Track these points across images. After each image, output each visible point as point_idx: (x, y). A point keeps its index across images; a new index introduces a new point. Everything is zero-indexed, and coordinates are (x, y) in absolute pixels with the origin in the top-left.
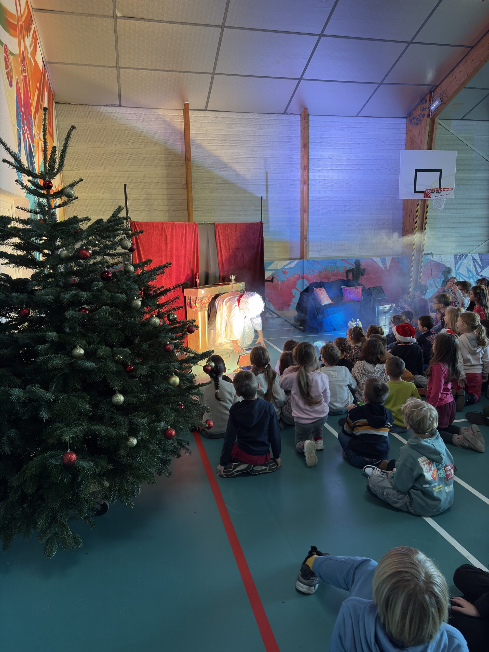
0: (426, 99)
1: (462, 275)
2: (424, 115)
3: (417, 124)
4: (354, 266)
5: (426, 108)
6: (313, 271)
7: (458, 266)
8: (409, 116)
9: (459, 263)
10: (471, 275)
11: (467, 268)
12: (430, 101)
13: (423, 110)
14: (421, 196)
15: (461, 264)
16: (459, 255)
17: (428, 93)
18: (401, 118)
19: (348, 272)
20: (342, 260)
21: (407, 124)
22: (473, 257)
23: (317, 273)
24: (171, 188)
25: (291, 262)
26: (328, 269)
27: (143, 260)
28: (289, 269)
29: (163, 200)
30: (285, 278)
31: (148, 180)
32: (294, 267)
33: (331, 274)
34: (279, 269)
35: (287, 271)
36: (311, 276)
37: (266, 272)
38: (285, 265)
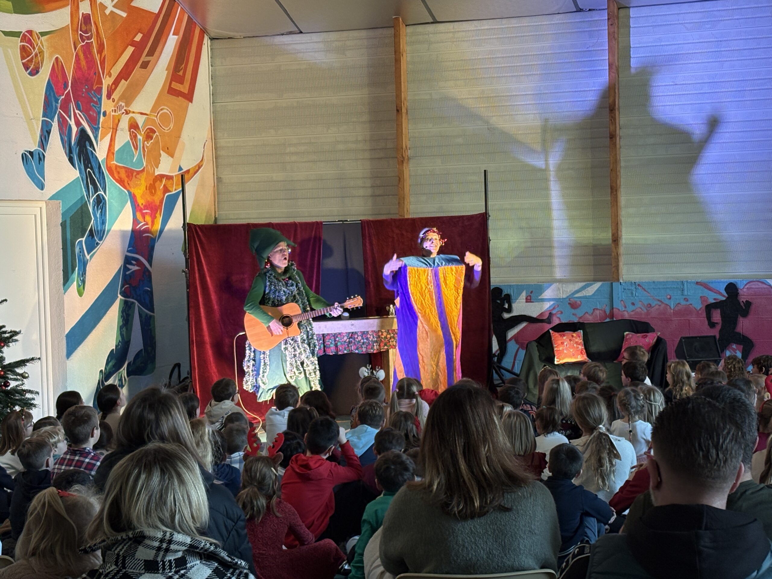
4: (724, 296)
6: (633, 304)
19: (709, 308)
20: (697, 283)
23: (643, 308)
24: (377, 158)
25: (586, 285)
26: (667, 302)
27: (208, 279)
28: (583, 300)
29: (364, 178)
30: (574, 316)
31: (341, 147)
32: (594, 295)
33: (672, 311)
34: (563, 299)
35: (580, 303)
36: (628, 314)
37: (537, 303)
38: (574, 290)
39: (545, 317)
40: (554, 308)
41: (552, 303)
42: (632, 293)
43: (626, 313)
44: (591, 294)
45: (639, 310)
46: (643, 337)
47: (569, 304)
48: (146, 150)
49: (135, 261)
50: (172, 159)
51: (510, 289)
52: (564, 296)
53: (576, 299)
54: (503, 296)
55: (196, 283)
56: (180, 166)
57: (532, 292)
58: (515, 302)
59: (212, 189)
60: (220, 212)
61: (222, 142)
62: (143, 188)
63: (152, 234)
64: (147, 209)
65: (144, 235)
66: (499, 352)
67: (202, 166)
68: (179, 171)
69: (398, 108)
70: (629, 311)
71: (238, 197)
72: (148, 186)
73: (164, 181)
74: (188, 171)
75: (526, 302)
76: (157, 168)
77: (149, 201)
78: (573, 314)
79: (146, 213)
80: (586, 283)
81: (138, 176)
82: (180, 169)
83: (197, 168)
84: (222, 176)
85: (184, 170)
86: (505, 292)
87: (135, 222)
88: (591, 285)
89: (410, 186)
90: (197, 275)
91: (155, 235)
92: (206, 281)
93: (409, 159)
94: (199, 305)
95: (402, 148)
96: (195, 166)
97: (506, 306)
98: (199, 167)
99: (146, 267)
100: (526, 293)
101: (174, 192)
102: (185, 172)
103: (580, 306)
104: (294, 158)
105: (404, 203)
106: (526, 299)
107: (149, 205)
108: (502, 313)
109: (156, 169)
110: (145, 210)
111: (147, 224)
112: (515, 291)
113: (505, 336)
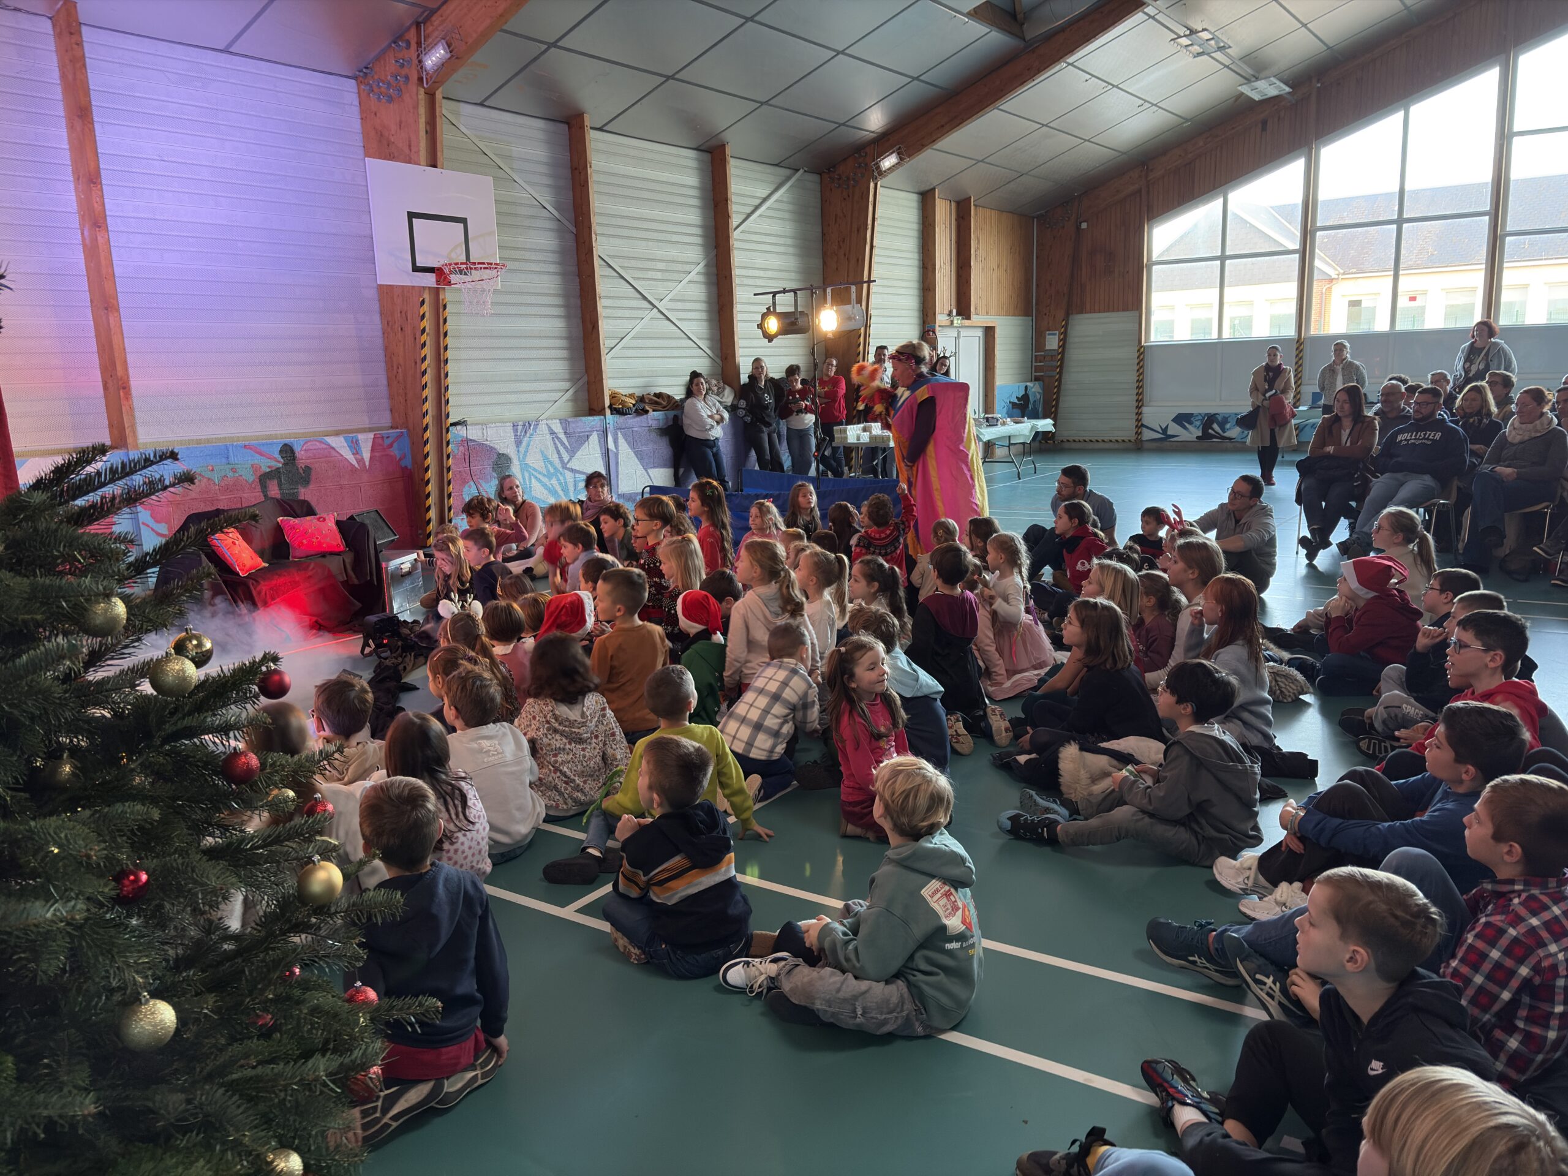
0: (407, 37)
1: (535, 469)
2: (407, 78)
3: (391, 99)
4: (279, 462)
5: (410, 61)
7: (522, 449)
8: (363, 75)
9: (524, 444)
10: (552, 470)
11: (542, 453)
12: (419, 44)
13: (402, 66)
14: (430, 280)
15: (528, 446)
16: (521, 423)
17: (411, 25)
18: (342, 76)
19: (264, 479)
20: (245, 446)
21: (359, 93)
22: (550, 428)
26: (209, 475)
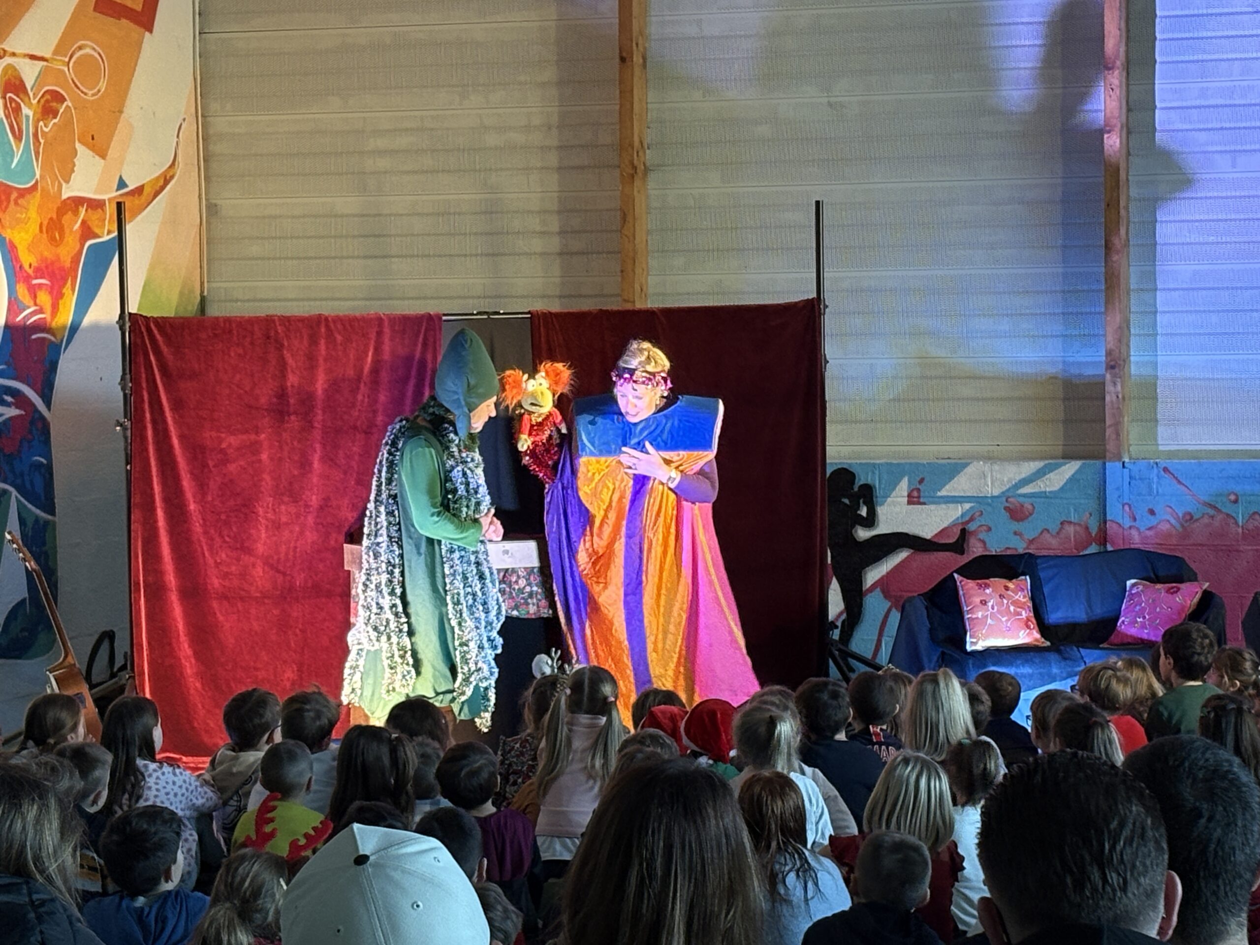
6: (1152, 512)
23: (1173, 521)
24: (573, 168)
25: (1045, 466)
26: (1228, 509)
27: (175, 442)
28: (1038, 500)
29: (545, 212)
30: (1018, 537)
31: (492, 140)
32: (1062, 489)
33: (1240, 530)
34: (993, 497)
35: (1030, 507)
36: (1140, 533)
37: (933, 507)
38: (1018, 478)
39: (952, 541)
40: (972, 519)
41: (967, 506)
42: (1150, 487)
43: (1134, 532)
44: (1056, 487)
45: (1165, 527)
46: (1168, 591)
47: (1006, 508)
48: (42, 141)
49: (13, 397)
50: (103, 161)
51: (873, 473)
52: (996, 493)
53: (1021, 499)
54: (856, 489)
55: (147, 450)
56: (121, 177)
57: (921, 481)
58: (882, 504)
59: (197, 229)
60: (214, 285)
61: (220, 124)
62: (34, 228)
63: (54, 335)
64: (41, 278)
65: (34, 337)
66: (844, 616)
67: (172, 177)
68: (118, 190)
69: (624, 54)
70: (1142, 529)
71: (255, 249)
72: (45, 223)
73: (82, 211)
74: (139, 190)
75: (910, 503)
76: (67, 181)
77: (46, 259)
78: (1015, 533)
79: (40, 286)
80: (1047, 462)
81: (20, 201)
82: (122, 184)
83: (161, 182)
84: (219, 202)
85: (131, 187)
86: (861, 480)
87: (14, 306)
88: (1057, 466)
89: (648, 232)
90: (150, 433)
91: (59, 337)
92: (171, 447)
93: (647, 170)
94: (154, 502)
95: (633, 148)
96: (158, 178)
97: (864, 512)
98: (166, 179)
99: (36, 410)
100: (909, 481)
101: (106, 238)
102: (132, 193)
103: (1031, 514)
104: (383, 163)
105: (633, 271)
106: (909, 496)
107: (47, 267)
108: (853, 526)
109: (64, 185)
110: (36, 278)
111: (41, 311)
112: (885, 477)
113: (859, 581)
